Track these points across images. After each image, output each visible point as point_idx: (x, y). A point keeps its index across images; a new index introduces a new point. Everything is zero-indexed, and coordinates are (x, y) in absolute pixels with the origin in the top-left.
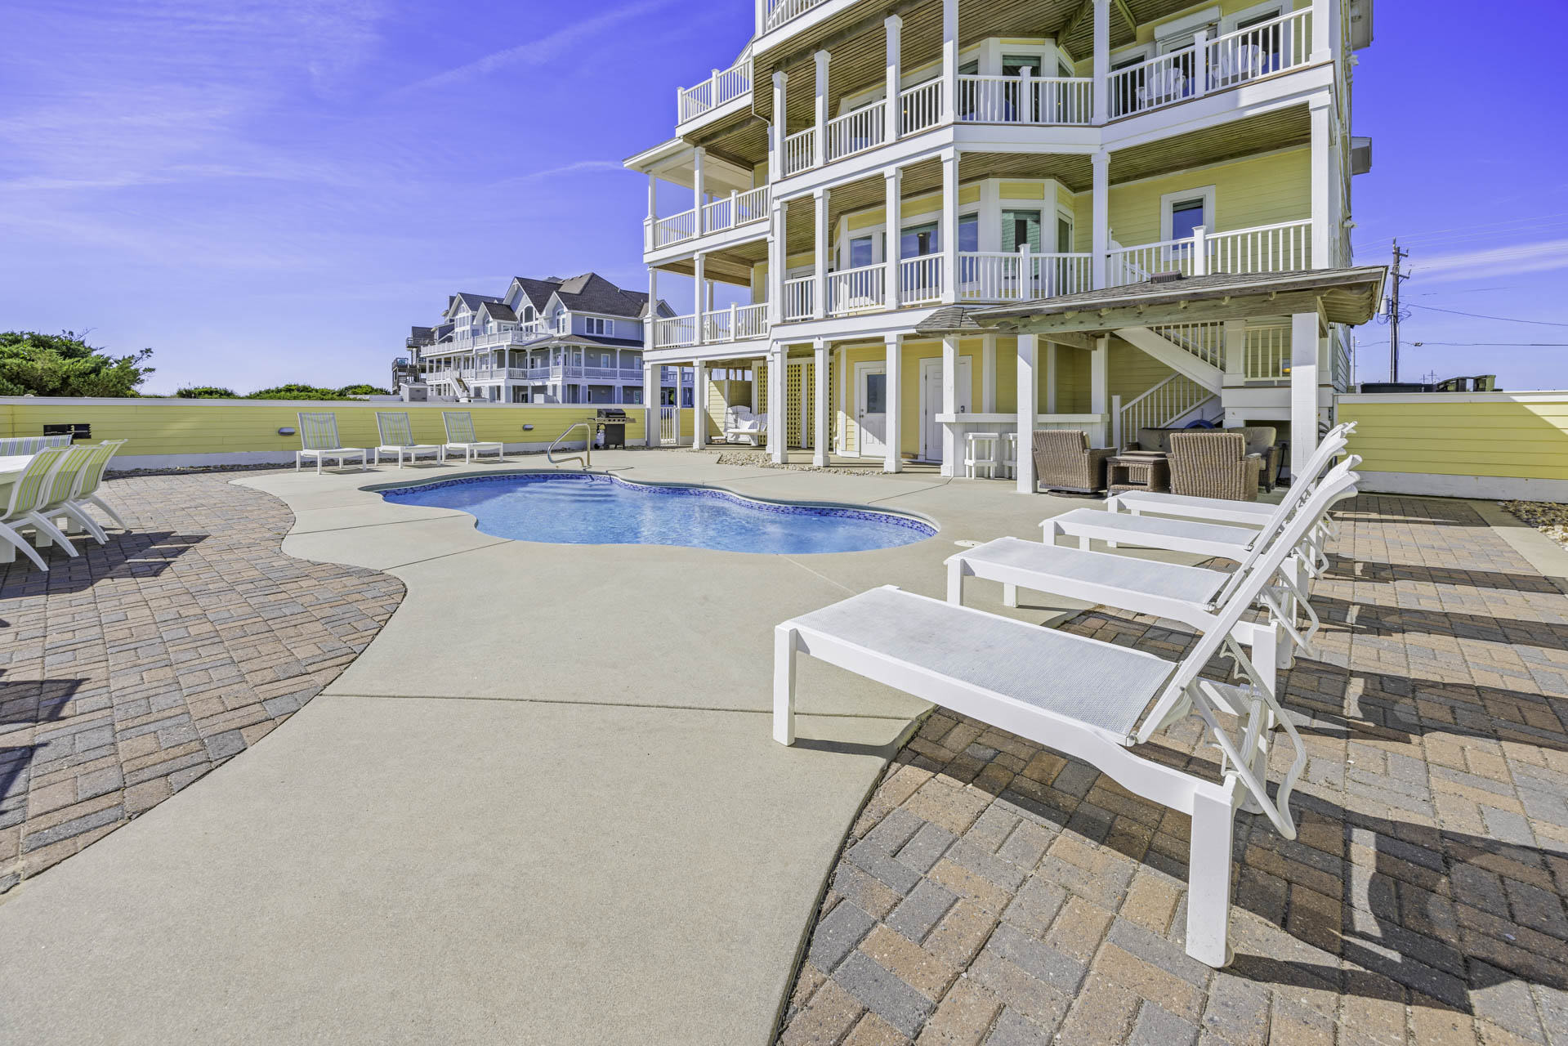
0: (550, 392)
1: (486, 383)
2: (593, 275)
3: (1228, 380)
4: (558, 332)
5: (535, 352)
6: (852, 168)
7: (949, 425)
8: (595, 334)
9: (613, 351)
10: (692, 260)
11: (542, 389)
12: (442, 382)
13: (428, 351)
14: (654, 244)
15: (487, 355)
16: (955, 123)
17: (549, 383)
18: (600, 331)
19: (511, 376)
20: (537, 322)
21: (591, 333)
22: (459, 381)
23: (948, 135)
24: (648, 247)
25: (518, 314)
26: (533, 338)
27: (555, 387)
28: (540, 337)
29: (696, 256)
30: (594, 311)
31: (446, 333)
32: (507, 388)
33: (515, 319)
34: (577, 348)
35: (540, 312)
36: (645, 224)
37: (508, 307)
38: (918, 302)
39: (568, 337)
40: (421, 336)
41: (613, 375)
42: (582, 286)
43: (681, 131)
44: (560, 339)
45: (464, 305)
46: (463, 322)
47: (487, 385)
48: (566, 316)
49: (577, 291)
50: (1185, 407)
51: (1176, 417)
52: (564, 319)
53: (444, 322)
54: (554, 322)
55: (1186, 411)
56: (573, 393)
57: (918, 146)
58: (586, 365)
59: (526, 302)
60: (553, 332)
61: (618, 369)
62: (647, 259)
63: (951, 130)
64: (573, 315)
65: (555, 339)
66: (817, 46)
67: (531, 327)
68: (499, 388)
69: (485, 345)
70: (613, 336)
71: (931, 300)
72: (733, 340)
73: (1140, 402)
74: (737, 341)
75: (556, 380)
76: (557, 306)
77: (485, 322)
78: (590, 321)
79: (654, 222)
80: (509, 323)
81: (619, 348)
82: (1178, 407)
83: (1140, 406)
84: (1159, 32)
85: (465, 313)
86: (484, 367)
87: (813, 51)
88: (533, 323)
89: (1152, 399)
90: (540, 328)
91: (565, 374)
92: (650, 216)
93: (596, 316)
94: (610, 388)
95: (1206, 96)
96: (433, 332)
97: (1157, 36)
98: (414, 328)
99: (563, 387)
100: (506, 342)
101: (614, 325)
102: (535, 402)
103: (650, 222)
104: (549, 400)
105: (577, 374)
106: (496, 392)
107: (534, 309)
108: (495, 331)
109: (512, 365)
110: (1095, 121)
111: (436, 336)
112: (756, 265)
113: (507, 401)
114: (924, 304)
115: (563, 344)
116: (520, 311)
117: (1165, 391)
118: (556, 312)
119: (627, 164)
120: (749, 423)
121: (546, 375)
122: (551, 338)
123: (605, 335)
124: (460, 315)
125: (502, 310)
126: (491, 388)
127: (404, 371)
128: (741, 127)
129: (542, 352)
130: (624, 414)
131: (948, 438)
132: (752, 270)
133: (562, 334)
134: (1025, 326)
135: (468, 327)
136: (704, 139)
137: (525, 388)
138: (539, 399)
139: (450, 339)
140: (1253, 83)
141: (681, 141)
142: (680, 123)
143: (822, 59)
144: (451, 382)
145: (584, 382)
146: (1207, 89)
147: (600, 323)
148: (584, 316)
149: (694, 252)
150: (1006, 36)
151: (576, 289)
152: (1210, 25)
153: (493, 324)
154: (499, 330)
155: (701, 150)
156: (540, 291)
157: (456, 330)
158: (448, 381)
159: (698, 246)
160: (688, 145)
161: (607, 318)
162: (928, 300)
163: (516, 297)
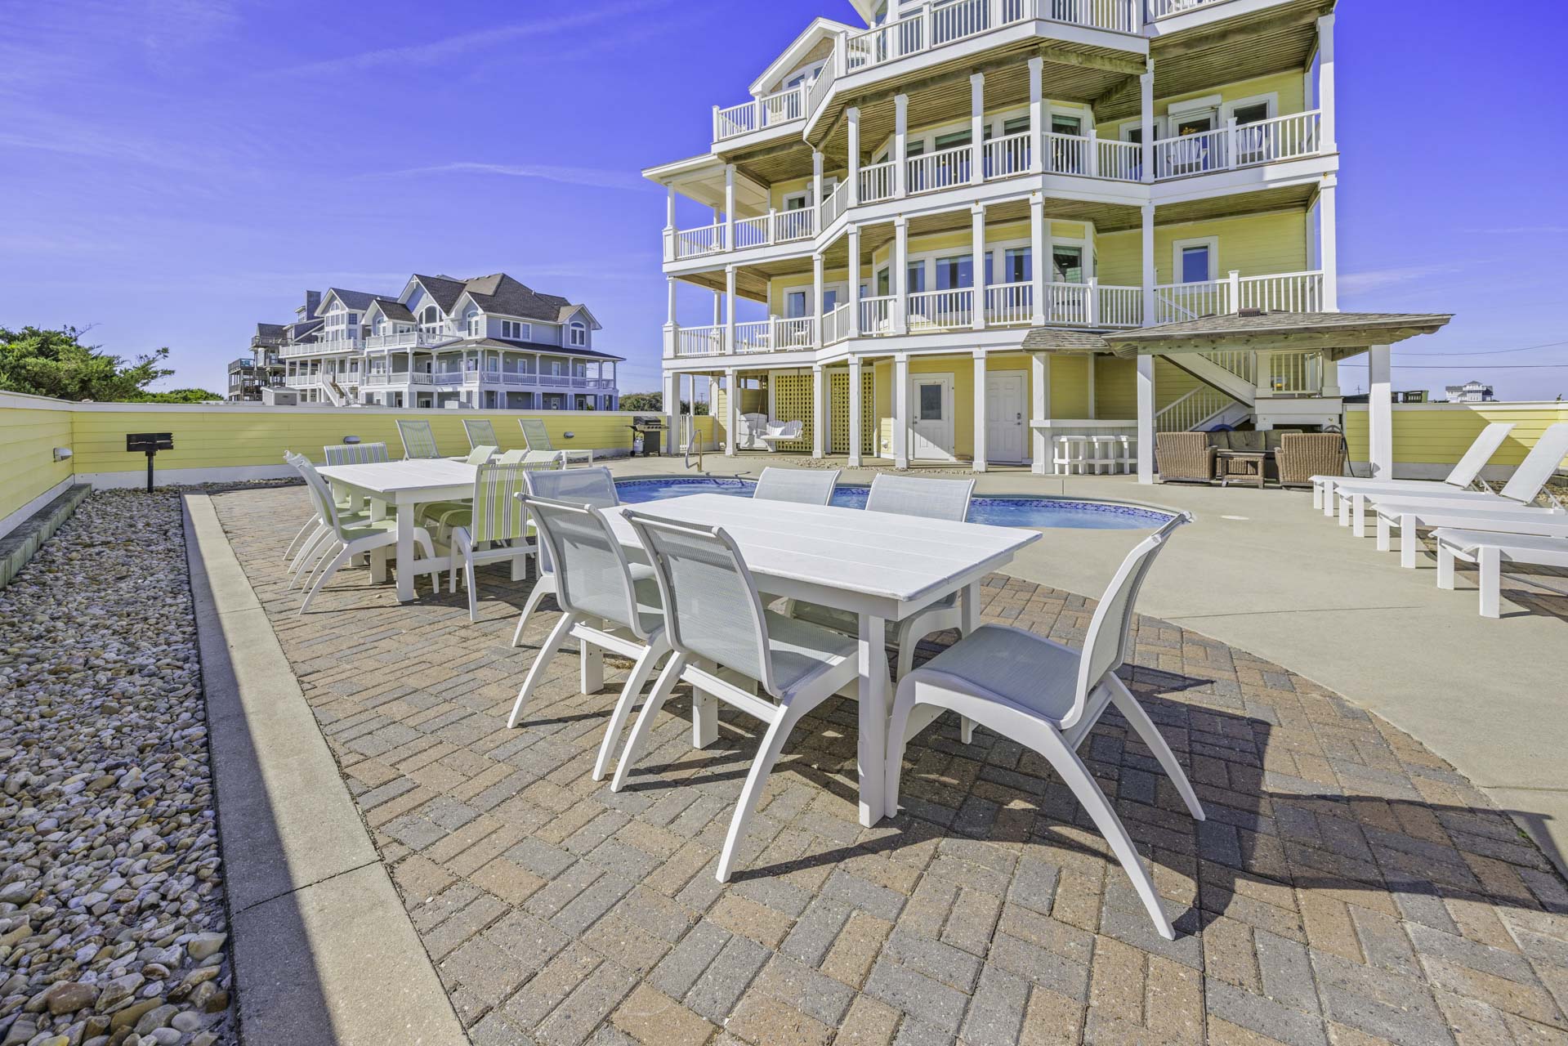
0: (463, 399)
1: (381, 387)
2: (504, 276)
3: (1260, 393)
4: (470, 334)
5: (441, 356)
6: (937, 202)
7: (1040, 430)
8: (511, 338)
9: (533, 356)
10: (723, 273)
11: (455, 395)
12: (309, 387)
13: (286, 353)
14: (676, 254)
15: (383, 358)
16: (1043, 173)
17: (462, 389)
18: (517, 335)
19: (414, 382)
20: (442, 324)
21: (507, 335)
22: (334, 385)
23: (1037, 183)
24: (668, 255)
25: (416, 314)
26: (436, 341)
27: (469, 394)
28: (444, 340)
29: (729, 269)
30: (513, 314)
31: (308, 333)
32: (411, 394)
33: (413, 319)
34: (494, 353)
35: (448, 312)
36: (664, 233)
37: (404, 306)
38: (1005, 323)
39: (484, 340)
40: (270, 335)
41: (533, 381)
42: (494, 288)
43: (716, 148)
44: (477, 342)
45: (338, 301)
46: (336, 320)
47: (384, 391)
48: (480, 318)
49: (491, 293)
50: (1208, 414)
51: (1200, 422)
52: (477, 322)
53: (303, 318)
54: (464, 324)
55: (1209, 417)
56: (490, 399)
57: (1005, 190)
58: (504, 371)
59: (427, 301)
60: (464, 335)
61: (538, 375)
62: (666, 268)
63: (1040, 178)
64: (488, 317)
65: (470, 342)
66: (898, 90)
67: (434, 330)
68: (399, 394)
69: (377, 346)
70: (530, 341)
71: (1018, 322)
72: (772, 351)
73: (1169, 410)
74: (777, 351)
75: (471, 385)
76: (469, 306)
77: (377, 320)
78: (506, 325)
79: (675, 232)
80: (405, 324)
81: (539, 353)
82: (1202, 414)
83: (1169, 414)
84: (1172, 109)
85: (340, 310)
86: (374, 371)
87: (893, 93)
88: (437, 324)
89: (1180, 408)
90: (446, 330)
91: (482, 379)
92: (669, 226)
93: (512, 319)
94: (529, 395)
95: (1238, 169)
96: (286, 331)
97: (1170, 112)
98: (261, 326)
99: (481, 393)
100: (410, 345)
101: (532, 329)
102: (446, 407)
103: (671, 232)
104: (462, 406)
105: (496, 380)
106: (397, 399)
107: (438, 308)
108: (390, 332)
109: (416, 369)
110: (1144, 179)
111: (291, 334)
112: (773, 279)
113: (411, 405)
114: (1011, 325)
115: (480, 348)
116: (420, 310)
117: (1190, 401)
118: (467, 312)
119: (646, 174)
120: (780, 430)
121: (458, 381)
122: (461, 341)
123: (522, 339)
124: (331, 313)
125: (399, 310)
126: (389, 394)
127: (250, 374)
128: (782, 150)
129: (452, 358)
130: (660, 421)
131: (1039, 441)
132: (769, 283)
133: (474, 337)
134: (1144, 348)
135: (343, 327)
136: (736, 158)
137: (431, 394)
138: (451, 405)
139: (311, 340)
140: (1274, 163)
141: (716, 157)
142: (715, 140)
143: (901, 102)
144: (322, 387)
145: (502, 388)
146: (1238, 163)
147: (517, 326)
148: (500, 318)
149: (726, 264)
150: (1055, 99)
151: (489, 290)
152: (1213, 108)
153: (387, 324)
154: (395, 331)
155: (732, 167)
156: (446, 292)
157: (326, 329)
158: (320, 385)
159: (730, 259)
160: (721, 161)
161: (523, 321)
162: (1015, 322)
163: (415, 295)
